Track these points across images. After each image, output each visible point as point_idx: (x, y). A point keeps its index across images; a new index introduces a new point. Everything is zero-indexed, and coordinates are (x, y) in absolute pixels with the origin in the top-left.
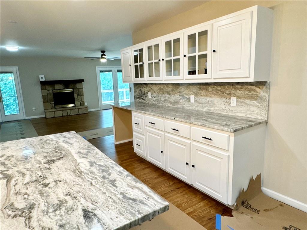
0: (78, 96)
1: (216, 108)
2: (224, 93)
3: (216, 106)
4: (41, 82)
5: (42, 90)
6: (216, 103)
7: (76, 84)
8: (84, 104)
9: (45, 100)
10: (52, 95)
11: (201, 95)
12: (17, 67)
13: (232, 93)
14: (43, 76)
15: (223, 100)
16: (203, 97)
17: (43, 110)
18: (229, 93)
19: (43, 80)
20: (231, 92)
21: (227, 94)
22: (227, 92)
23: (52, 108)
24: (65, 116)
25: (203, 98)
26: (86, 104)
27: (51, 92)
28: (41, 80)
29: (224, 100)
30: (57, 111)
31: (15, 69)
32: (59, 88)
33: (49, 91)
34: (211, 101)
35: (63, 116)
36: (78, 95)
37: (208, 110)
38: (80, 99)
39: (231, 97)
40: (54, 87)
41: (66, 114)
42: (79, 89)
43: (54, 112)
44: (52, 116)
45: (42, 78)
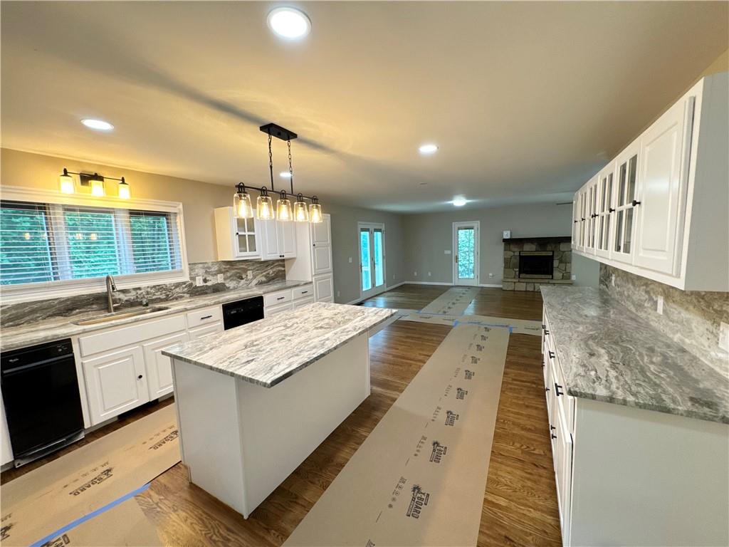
0: (560, 263)
1: (694, 343)
2: (711, 308)
3: (694, 338)
4: (505, 240)
5: (505, 250)
6: (695, 329)
7: (560, 243)
8: (569, 278)
9: (507, 263)
10: (518, 258)
11: (674, 299)
12: (479, 222)
13: (725, 311)
14: (509, 232)
15: (706, 326)
16: (675, 306)
17: (502, 278)
18: (719, 309)
19: (509, 237)
20: (724, 309)
21: (716, 311)
22: (716, 307)
23: (514, 278)
24: (529, 291)
25: (675, 309)
26: (574, 278)
27: (517, 254)
28: (505, 237)
29: (708, 324)
30: (519, 282)
31: (477, 224)
32: (529, 249)
33: (514, 252)
34: (688, 321)
35: (526, 291)
36: (561, 261)
37: (681, 340)
38: (564, 269)
39: (722, 323)
40: (522, 247)
41: (532, 289)
42: (564, 252)
43: (515, 283)
44: (510, 289)
45: (507, 235)
